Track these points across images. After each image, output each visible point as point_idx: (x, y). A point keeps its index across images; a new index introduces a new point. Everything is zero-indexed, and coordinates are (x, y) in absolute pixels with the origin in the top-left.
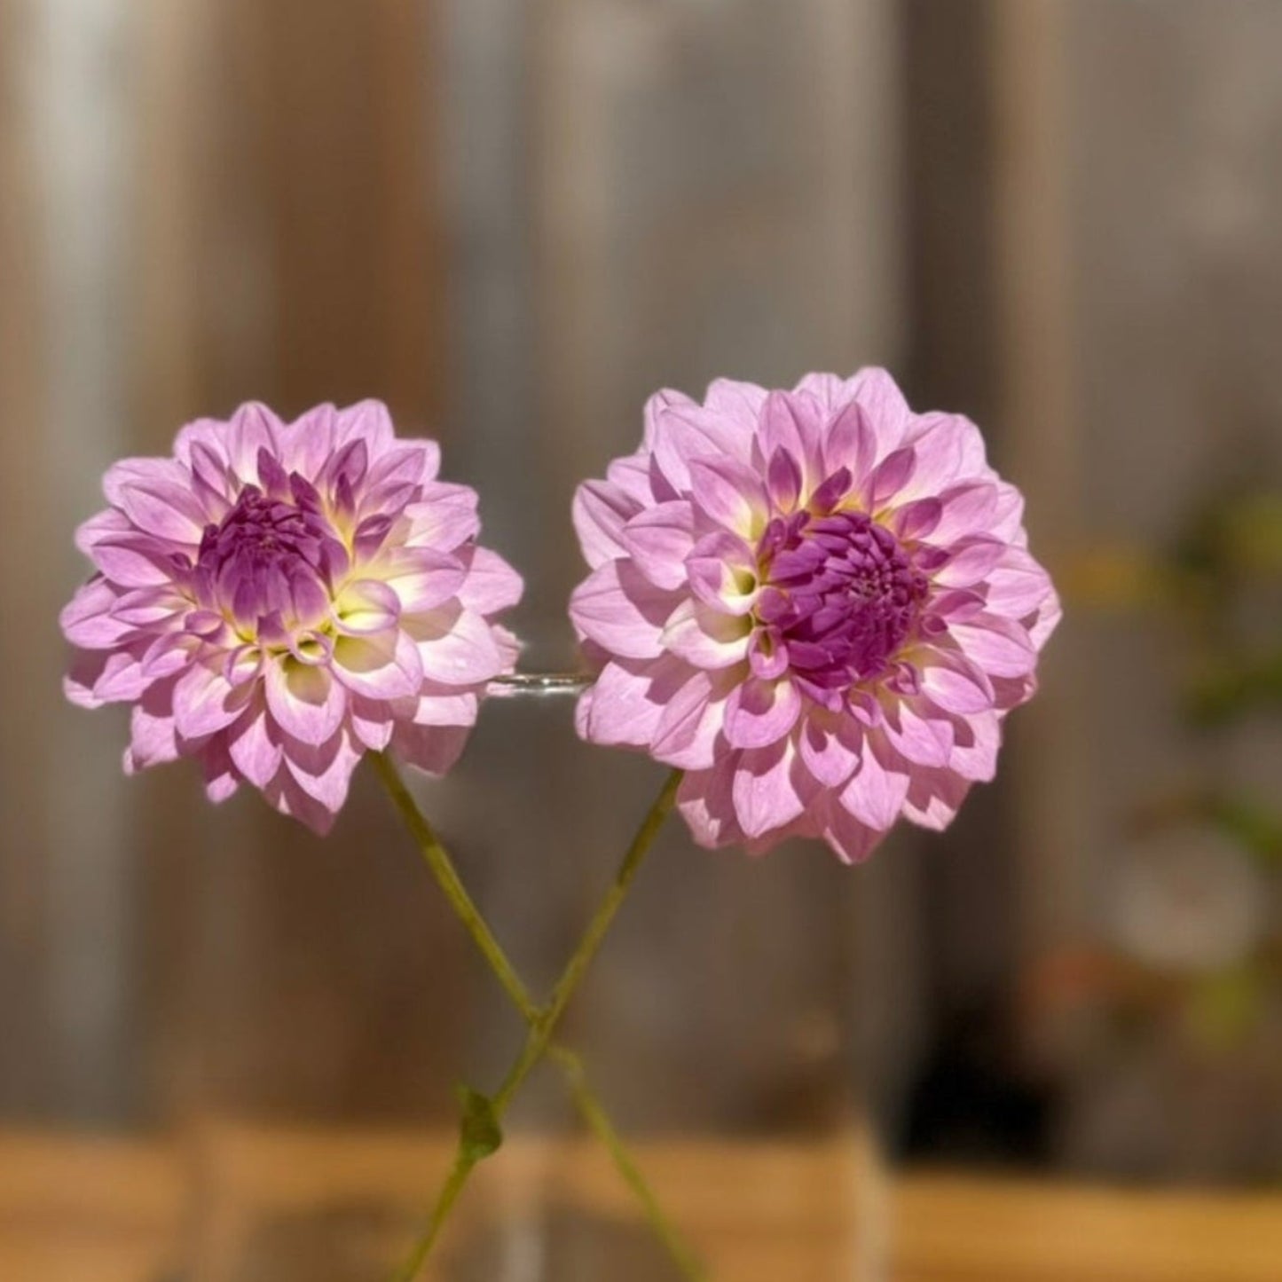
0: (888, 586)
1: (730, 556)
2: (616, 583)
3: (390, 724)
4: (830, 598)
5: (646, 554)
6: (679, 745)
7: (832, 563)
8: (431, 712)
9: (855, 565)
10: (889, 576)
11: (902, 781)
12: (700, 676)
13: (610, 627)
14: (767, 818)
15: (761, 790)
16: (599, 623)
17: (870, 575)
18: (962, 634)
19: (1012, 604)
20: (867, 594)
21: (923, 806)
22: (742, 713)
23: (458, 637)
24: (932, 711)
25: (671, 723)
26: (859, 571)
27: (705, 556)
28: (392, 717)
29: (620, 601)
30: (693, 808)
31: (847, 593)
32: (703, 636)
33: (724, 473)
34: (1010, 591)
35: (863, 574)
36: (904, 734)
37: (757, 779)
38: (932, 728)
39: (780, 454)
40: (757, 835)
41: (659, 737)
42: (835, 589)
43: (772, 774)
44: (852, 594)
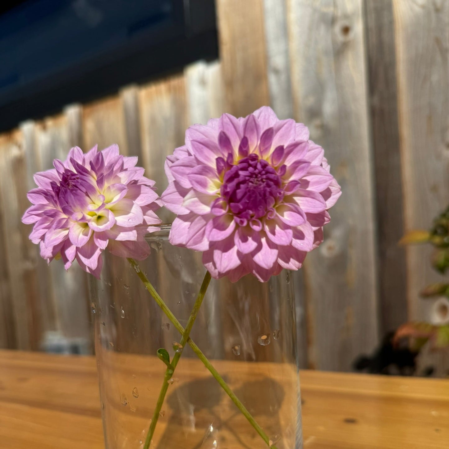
0: (264, 180)
1: (210, 175)
2: (175, 190)
3: (108, 241)
4: (242, 186)
5: (180, 176)
6: (196, 243)
7: (241, 173)
8: (122, 237)
9: (250, 173)
10: (264, 177)
11: (275, 252)
12: (199, 218)
13: (174, 205)
14: (227, 266)
15: (225, 257)
16: (171, 204)
17: (256, 177)
18: (299, 200)
19: (317, 187)
20: (256, 184)
21: (287, 261)
22: (214, 230)
23: (133, 213)
24: (285, 227)
25: (191, 235)
26: (252, 175)
27: (196, 174)
28: (108, 238)
29: (177, 196)
30: (209, 265)
31: (248, 184)
32: (201, 204)
33: (206, 145)
34: (318, 183)
35: (254, 176)
36: (276, 236)
37: (224, 254)
38: (286, 233)
39: (222, 134)
40: (224, 272)
41: (187, 240)
42: (244, 182)
43: (230, 252)
44: (250, 184)
